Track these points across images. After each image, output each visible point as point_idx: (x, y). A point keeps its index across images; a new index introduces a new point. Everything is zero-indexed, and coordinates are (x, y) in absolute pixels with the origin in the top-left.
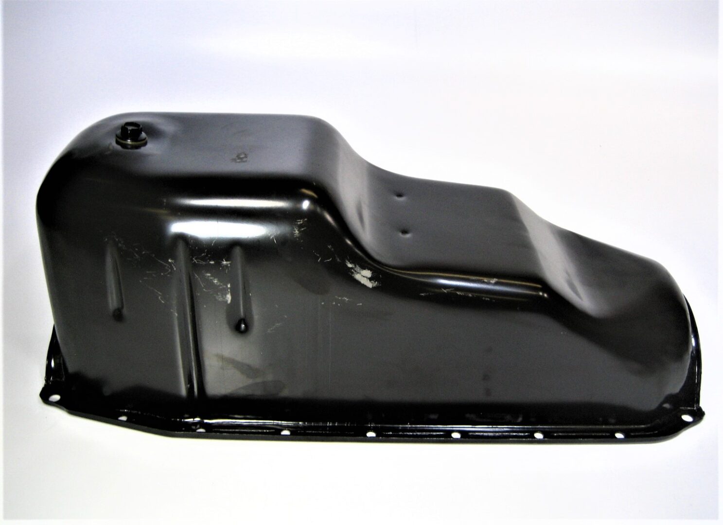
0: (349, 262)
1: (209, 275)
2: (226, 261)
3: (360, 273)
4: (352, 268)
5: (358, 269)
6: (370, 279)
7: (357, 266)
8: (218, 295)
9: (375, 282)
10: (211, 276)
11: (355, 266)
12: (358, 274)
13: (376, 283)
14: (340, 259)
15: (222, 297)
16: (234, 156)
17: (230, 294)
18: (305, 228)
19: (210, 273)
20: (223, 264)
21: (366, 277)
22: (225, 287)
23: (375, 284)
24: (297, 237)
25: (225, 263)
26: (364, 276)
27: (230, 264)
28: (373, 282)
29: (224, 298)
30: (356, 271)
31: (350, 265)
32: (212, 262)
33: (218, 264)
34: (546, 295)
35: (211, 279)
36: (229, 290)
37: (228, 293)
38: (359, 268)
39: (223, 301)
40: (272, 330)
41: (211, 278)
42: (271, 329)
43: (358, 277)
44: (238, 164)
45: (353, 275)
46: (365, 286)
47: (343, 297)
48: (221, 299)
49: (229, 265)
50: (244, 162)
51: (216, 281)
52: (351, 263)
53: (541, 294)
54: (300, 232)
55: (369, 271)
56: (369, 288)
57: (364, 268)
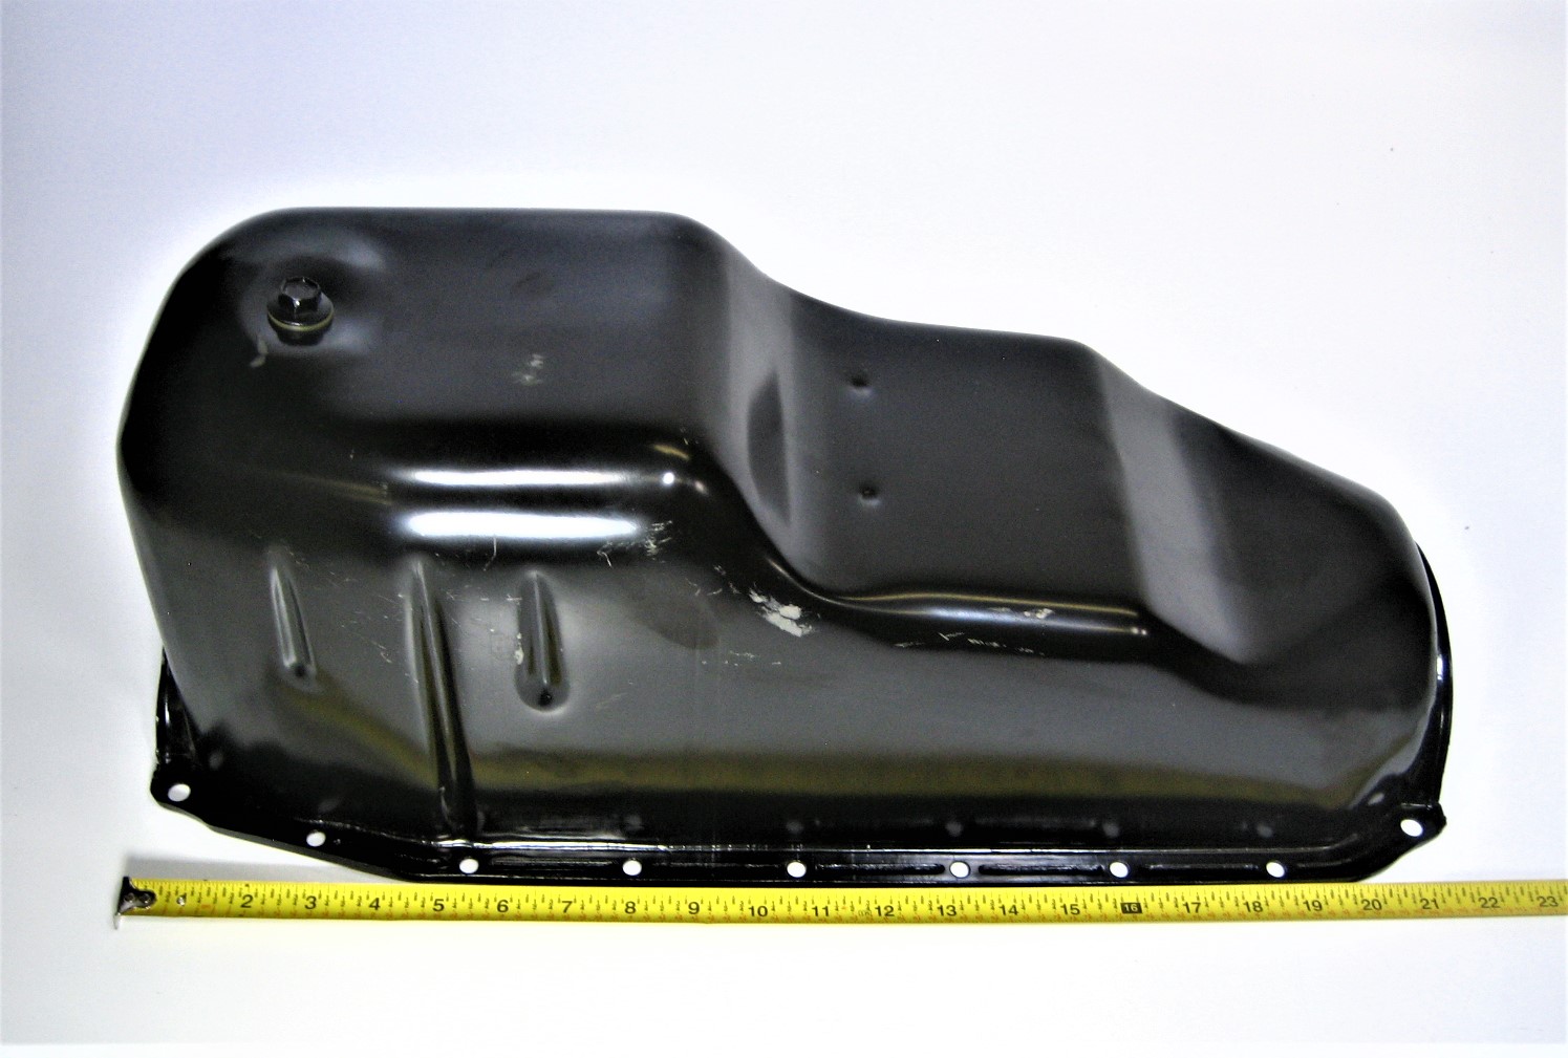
0: (756, 592)
2: (512, 597)
3: (777, 612)
4: (762, 604)
5: (774, 604)
6: (798, 622)
7: (773, 600)
9: (808, 626)
11: (769, 599)
12: (774, 614)
13: (810, 627)
14: (738, 588)
15: (507, 654)
18: (669, 538)
20: (508, 603)
21: (791, 619)
23: (808, 629)
24: (654, 556)
25: (510, 600)
26: (785, 617)
27: (522, 602)
28: (803, 626)
29: (511, 656)
30: (769, 609)
31: (758, 599)
32: (487, 600)
33: (499, 602)
34: (1144, 632)
36: (520, 645)
37: (519, 651)
38: (776, 602)
40: (605, 705)
42: (603, 703)
43: (773, 618)
45: (764, 616)
46: (789, 634)
47: (744, 652)
49: (519, 604)
52: (759, 595)
53: (1135, 631)
54: (659, 546)
55: (797, 608)
56: (796, 637)
57: (784, 602)
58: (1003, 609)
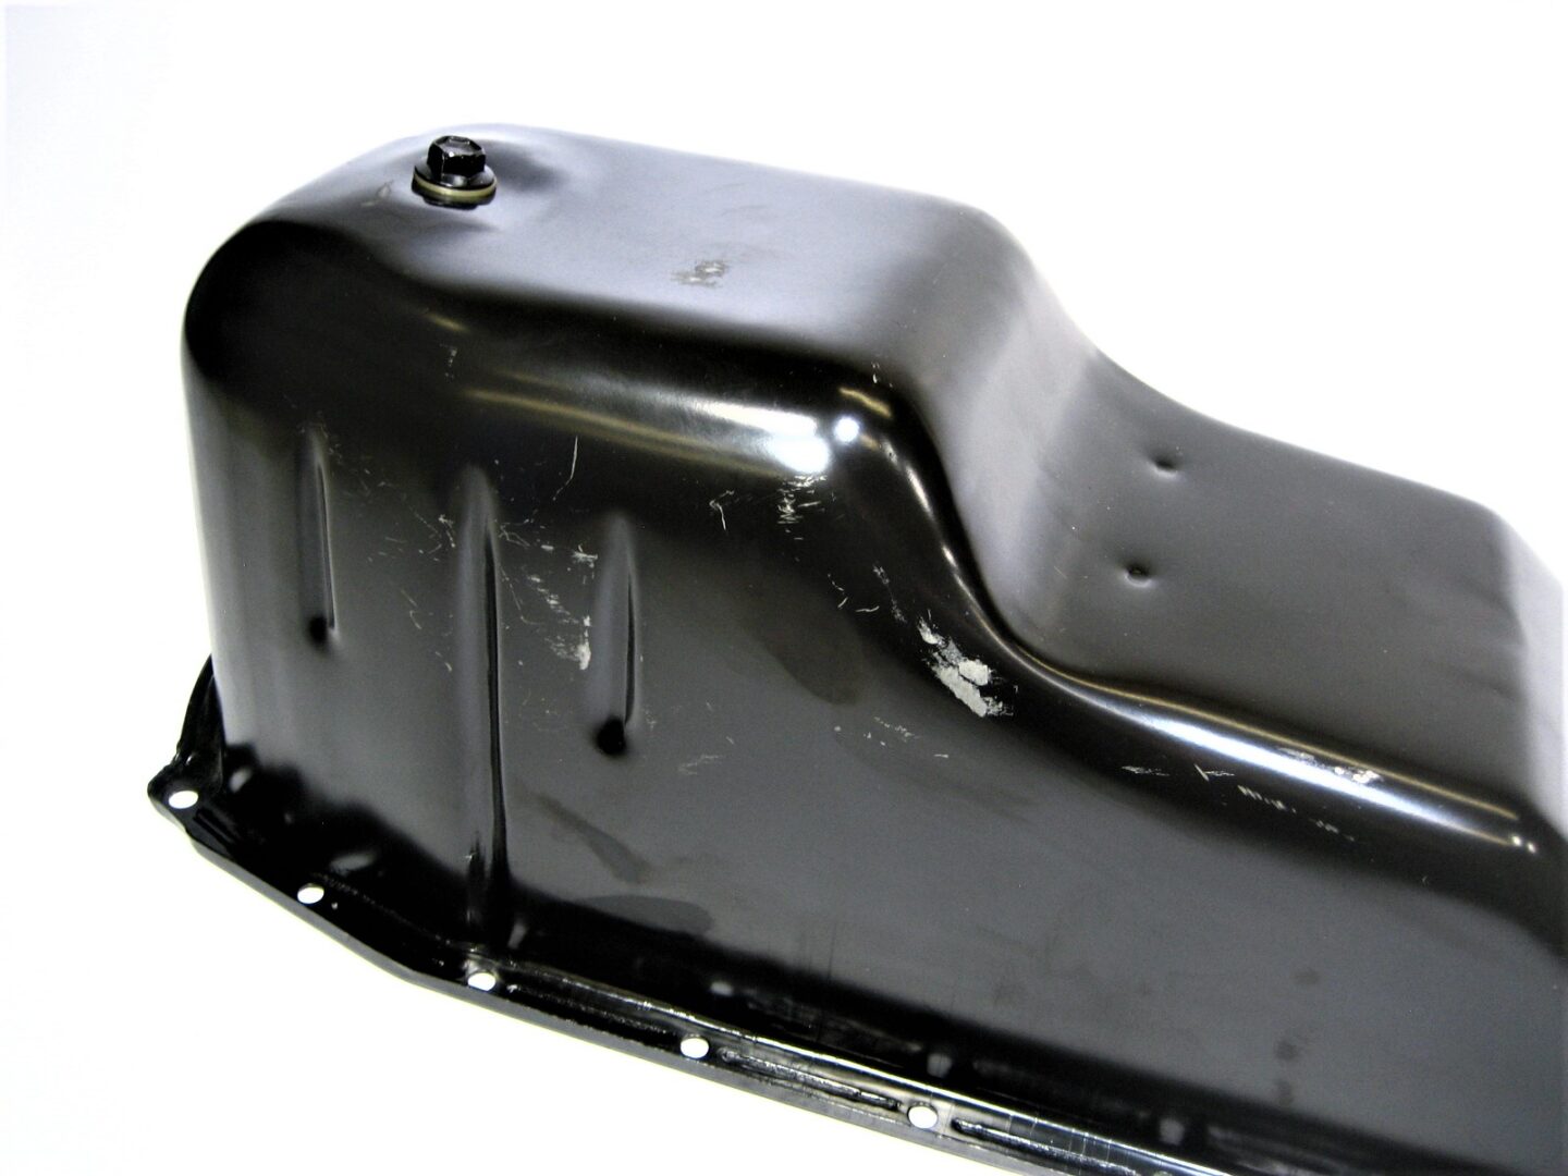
0: (931, 627)
1: (538, 580)
2: (585, 552)
3: (955, 666)
4: (935, 647)
5: (952, 651)
6: (985, 691)
7: (952, 645)
8: (557, 641)
9: (998, 701)
10: (542, 585)
11: (947, 642)
12: (950, 669)
13: (1001, 705)
14: (903, 614)
15: (567, 648)
16: (690, 267)
17: (587, 644)
18: (816, 503)
19: (541, 578)
20: (576, 559)
21: (973, 683)
22: (576, 622)
23: (996, 708)
24: (788, 526)
25: (581, 556)
26: (965, 677)
27: (595, 562)
28: (990, 699)
29: (572, 653)
30: (944, 658)
31: (930, 638)
32: (549, 548)
33: (564, 556)
35: (542, 595)
36: (586, 634)
37: (584, 643)
38: (956, 651)
39: (568, 660)
40: (691, 769)
41: (543, 590)
42: (689, 765)
43: (946, 675)
44: (687, 287)
45: (934, 669)
46: (966, 708)
47: (897, 725)
48: (562, 654)
49: (592, 566)
50: (707, 285)
51: (553, 602)
52: (934, 632)
54: (798, 511)
55: (986, 667)
56: (974, 715)
57: (970, 653)
58: (1302, 755)
